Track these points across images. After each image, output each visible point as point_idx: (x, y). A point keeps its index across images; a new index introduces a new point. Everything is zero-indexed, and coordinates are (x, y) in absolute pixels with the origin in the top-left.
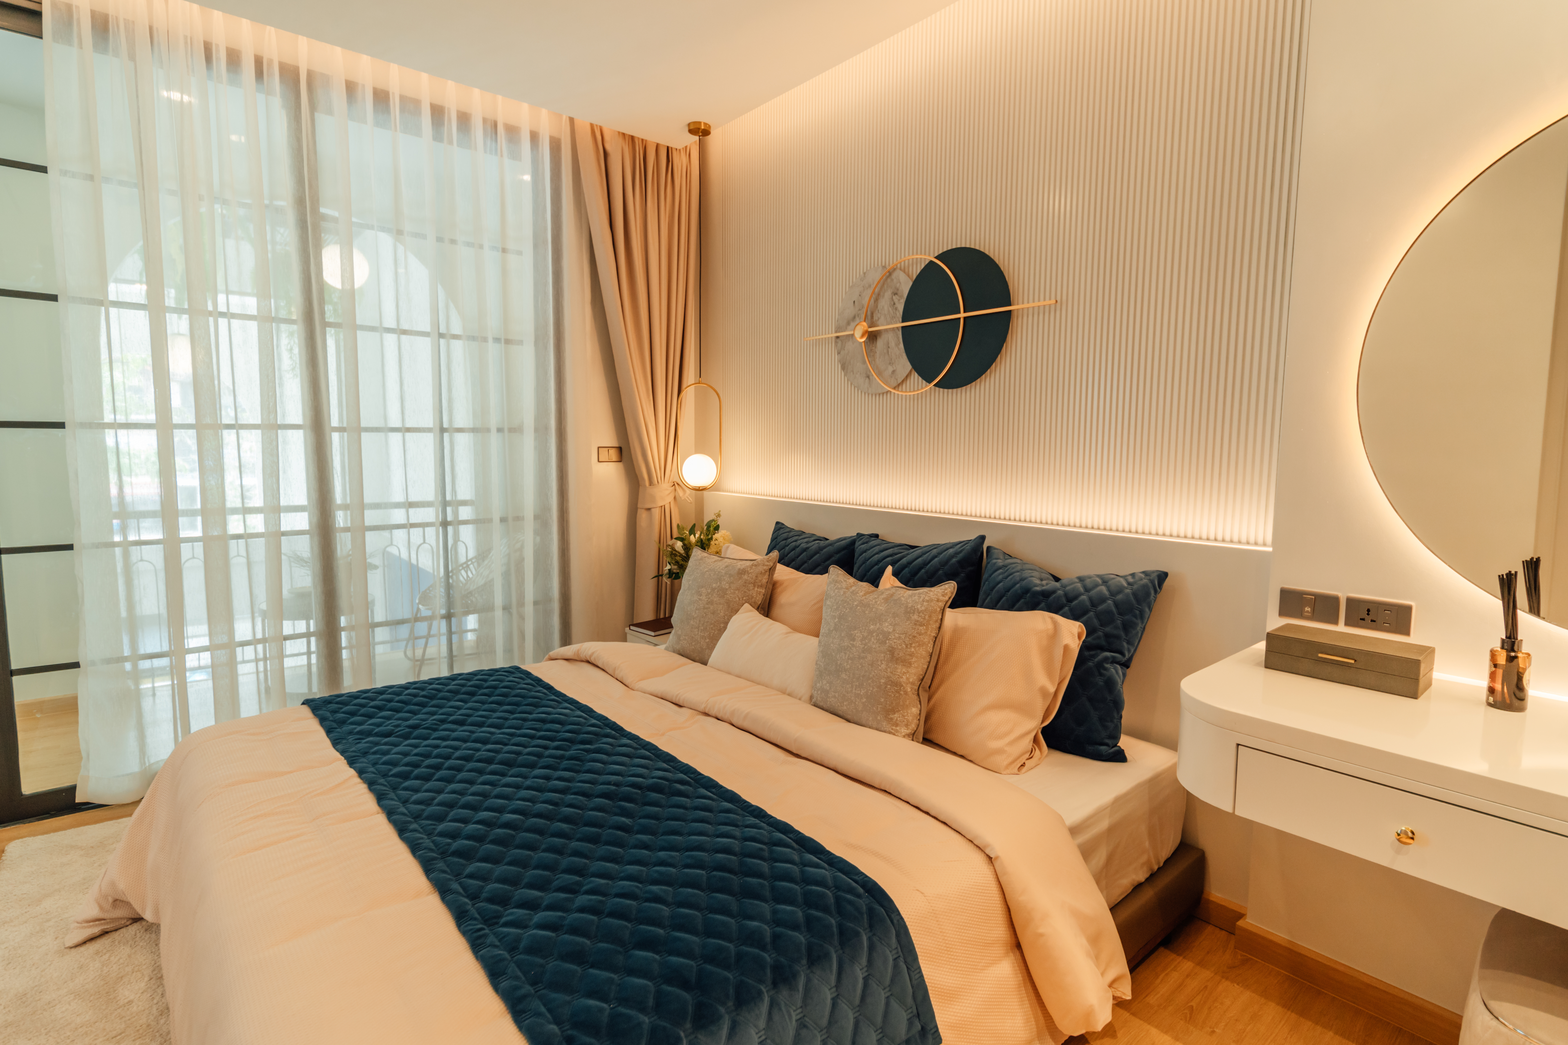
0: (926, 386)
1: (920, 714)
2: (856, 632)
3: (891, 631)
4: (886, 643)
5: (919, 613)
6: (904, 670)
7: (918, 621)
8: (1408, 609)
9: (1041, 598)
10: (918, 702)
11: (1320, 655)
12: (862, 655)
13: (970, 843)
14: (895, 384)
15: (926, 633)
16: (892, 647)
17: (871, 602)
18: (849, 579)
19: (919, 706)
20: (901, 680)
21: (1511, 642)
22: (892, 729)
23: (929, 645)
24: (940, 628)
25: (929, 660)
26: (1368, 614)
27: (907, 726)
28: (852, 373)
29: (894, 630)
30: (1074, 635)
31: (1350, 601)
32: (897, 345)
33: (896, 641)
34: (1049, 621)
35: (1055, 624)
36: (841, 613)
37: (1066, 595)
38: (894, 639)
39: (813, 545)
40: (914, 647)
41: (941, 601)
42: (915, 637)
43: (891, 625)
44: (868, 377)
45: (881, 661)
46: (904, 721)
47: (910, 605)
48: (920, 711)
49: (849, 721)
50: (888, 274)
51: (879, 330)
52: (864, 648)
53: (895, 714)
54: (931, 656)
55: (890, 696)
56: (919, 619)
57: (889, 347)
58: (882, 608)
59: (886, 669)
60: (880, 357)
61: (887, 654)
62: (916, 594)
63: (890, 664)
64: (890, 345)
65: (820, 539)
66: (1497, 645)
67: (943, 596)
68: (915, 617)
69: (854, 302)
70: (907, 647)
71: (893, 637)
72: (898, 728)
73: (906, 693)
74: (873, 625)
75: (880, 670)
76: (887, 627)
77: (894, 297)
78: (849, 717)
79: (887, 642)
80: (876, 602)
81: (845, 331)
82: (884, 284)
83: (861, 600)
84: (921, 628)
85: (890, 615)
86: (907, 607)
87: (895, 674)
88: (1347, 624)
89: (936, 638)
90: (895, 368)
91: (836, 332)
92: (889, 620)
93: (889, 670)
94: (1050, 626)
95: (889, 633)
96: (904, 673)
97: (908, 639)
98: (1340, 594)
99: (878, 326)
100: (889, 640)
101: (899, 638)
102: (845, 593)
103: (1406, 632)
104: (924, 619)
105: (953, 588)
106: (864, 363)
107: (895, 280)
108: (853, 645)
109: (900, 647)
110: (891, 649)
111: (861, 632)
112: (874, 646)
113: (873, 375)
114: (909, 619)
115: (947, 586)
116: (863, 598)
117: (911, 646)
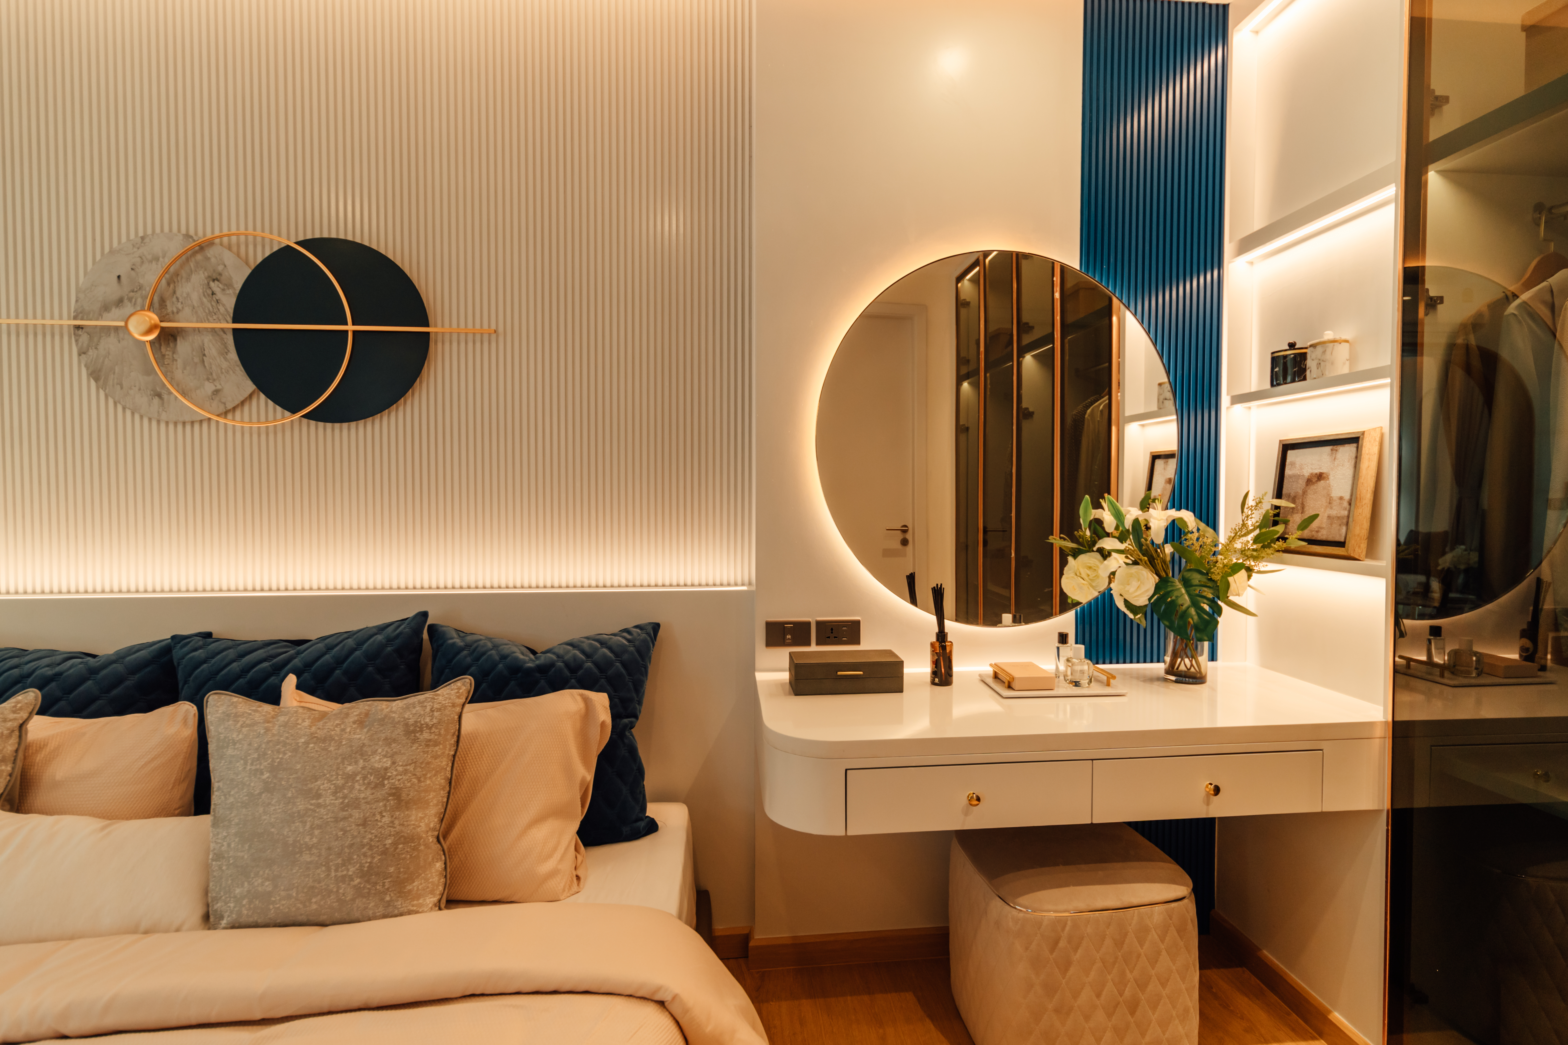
0: (283, 418)
1: (446, 868)
2: (319, 783)
3: (388, 765)
4: (384, 785)
5: (430, 728)
6: (420, 815)
7: (430, 740)
8: (858, 623)
9: (538, 675)
10: (442, 852)
11: (839, 673)
12: (342, 814)
13: (632, 1000)
14: (222, 409)
15: (444, 753)
16: (396, 788)
17: (333, 733)
18: (260, 707)
19: (443, 857)
20: (419, 830)
21: (942, 635)
22: (413, 906)
23: (448, 769)
24: (458, 742)
25: (448, 789)
26: (832, 633)
27: (432, 892)
28: (118, 387)
29: (394, 763)
30: (607, 709)
31: (819, 624)
32: (224, 353)
33: (400, 777)
34: (579, 698)
35: (586, 700)
36: (273, 761)
37: (567, 665)
38: (397, 775)
39: (70, 668)
40: (430, 778)
41: (457, 706)
42: (428, 763)
43: (385, 756)
44: (159, 395)
45: (381, 813)
46: (428, 887)
47: (411, 721)
48: (445, 863)
49: (323, 925)
50: (197, 248)
51: (177, 328)
52: (342, 803)
53: (414, 882)
54: (450, 783)
55: (405, 858)
56: (432, 736)
57: (204, 355)
58: (361, 736)
59: (392, 822)
60: (185, 368)
61: (388, 801)
62: (414, 704)
63: (397, 813)
64: (206, 352)
65: (72, 656)
66: (934, 639)
67: (458, 697)
68: (426, 735)
69: (119, 277)
70: (419, 781)
71: (395, 773)
72: (421, 901)
73: (427, 846)
74: (350, 765)
75: (381, 827)
76: (379, 761)
77: (212, 284)
78: (323, 918)
79: (386, 782)
80: (343, 730)
81: (97, 319)
82: (188, 260)
83: (312, 734)
84: (437, 748)
85: (380, 743)
86: (407, 725)
87: (408, 825)
88: (818, 644)
89: (454, 756)
90: (219, 387)
91: (75, 318)
92: (380, 751)
93: (397, 822)
94: (581, 705)
95: (386, 769)
96: (422, 818)
97: (419, 769)
98: (810, 620)
99: (178, 322)
100: (388, 779)
101: (406, 772)
102: (267, 730)
103: (857, 642)
104: (440, 734)
105: (469, 685)
106: (149, 371)
107: (213, 260)
108: (319, 806)
109: (409, 784)
110: (394, 791)
111: (330, 781)
112: (362, 795)
113: (170, 393)
114: (414, 741)
115: (459, 684)
116: (313, 729)
117: (425, 778)
